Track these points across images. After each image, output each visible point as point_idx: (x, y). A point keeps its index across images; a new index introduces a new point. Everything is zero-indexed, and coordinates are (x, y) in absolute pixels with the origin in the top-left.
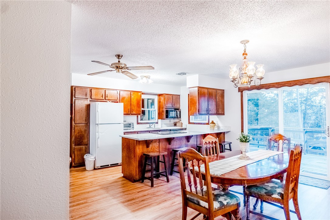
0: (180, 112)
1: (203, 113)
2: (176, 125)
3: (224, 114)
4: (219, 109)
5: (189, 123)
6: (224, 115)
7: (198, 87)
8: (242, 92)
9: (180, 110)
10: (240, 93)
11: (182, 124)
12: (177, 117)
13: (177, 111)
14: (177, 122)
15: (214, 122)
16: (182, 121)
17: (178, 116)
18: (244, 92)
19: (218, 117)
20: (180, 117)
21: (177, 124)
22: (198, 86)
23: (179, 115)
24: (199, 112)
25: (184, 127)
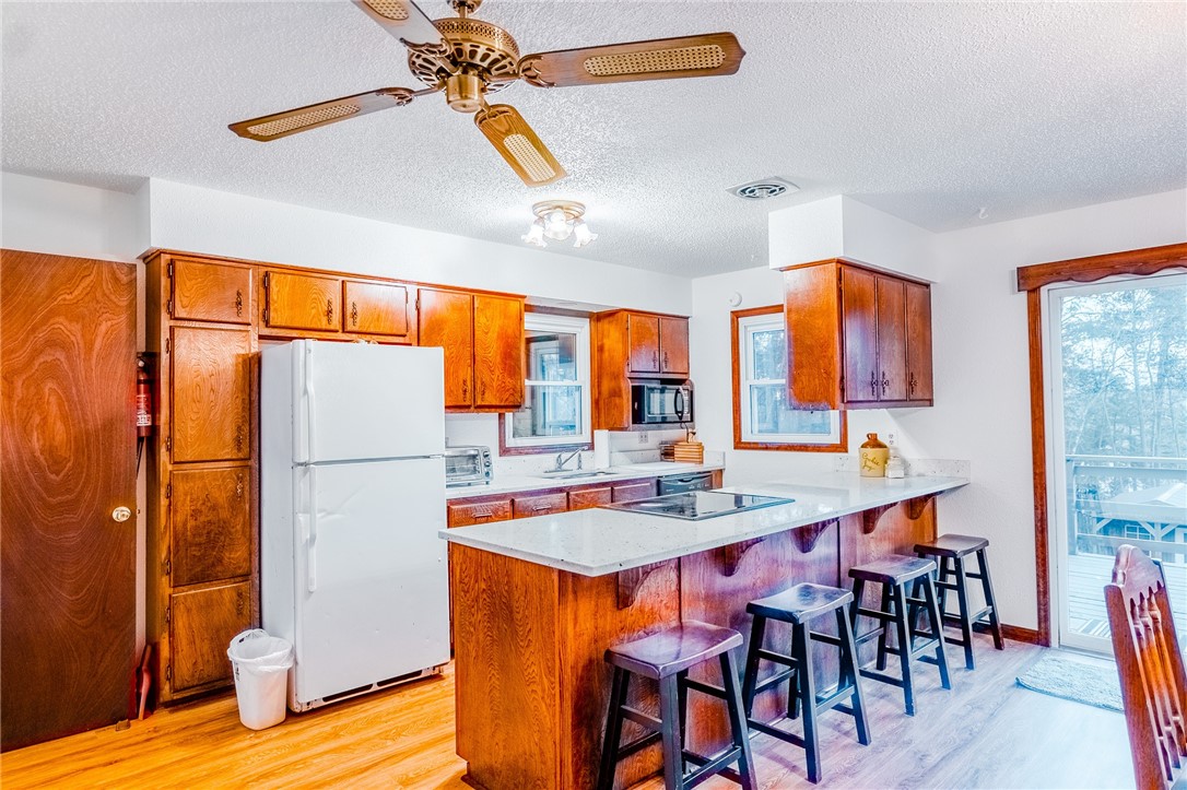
0: (691, 394)
1: (860, 398)
2: (673, 454)
3: (930, 402)
4: (916, 377)
5: (739, 444)
6: (931, 405)
7: (839, 262)
8: (1034, 292)
9: (692, 386)
10: (1024, 295)
11: (703, 448)
12: (681, 418)
13: (678, 391)
14: (676, 443)
15: (881, 439)
16: (699, 438)
17: (682, 412)
18: (1044, 290)
19: (895, 416)
20: (692, 420)
21: (678, 452)
22: (839, 254)
23: (686, 410)
24: (843, 390)
25: (710, 463)
